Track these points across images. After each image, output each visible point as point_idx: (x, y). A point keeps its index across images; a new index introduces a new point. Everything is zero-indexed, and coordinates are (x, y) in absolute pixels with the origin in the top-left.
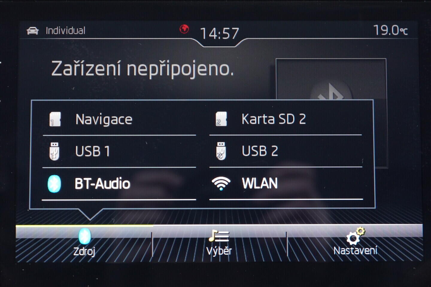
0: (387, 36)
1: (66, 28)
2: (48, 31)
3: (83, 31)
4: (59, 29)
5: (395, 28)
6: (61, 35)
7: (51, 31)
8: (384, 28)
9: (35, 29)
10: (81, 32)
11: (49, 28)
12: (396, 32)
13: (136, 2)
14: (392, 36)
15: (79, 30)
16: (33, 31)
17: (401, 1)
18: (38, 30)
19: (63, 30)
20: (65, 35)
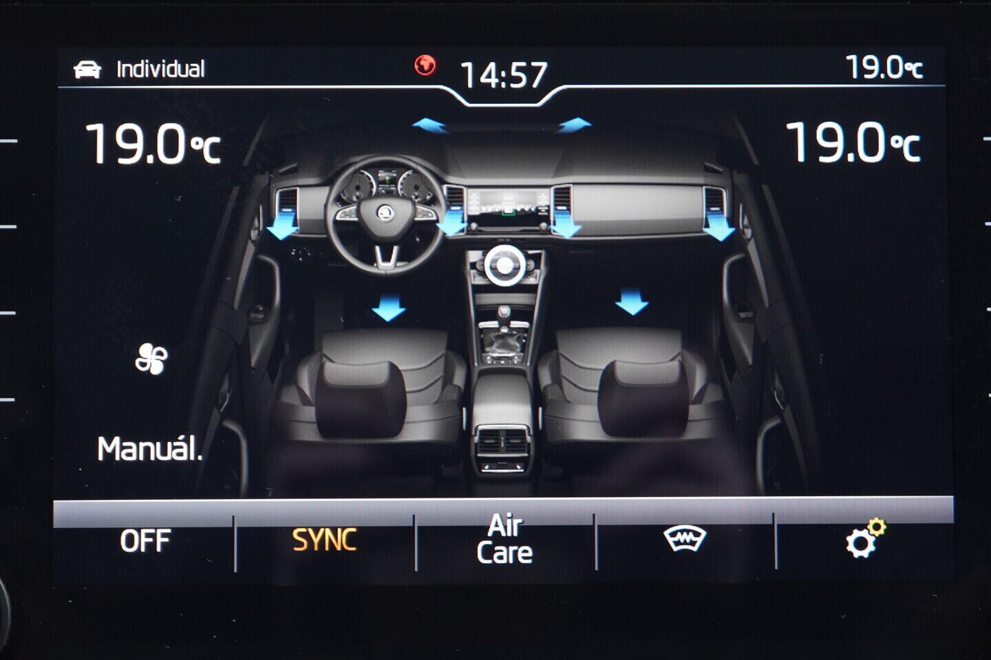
0: (877, 80)
1: (162, 63)
2: (121, 69)
3: (198, 70)
4: (147, 65)
5: (895, 63)
6: (150, 80)
7: (128, 69)
8: (871, 62)
9: (92, 65)
10: (195, 73)
11: (124, 63)
12: (895, 71)
13: (317, 4)
14: (888, 80)
15: (190, 67)
16: (87, 69)
17: (908, 2)
18: (100, 68)
19: (155, 68)
20: (161, 80)
